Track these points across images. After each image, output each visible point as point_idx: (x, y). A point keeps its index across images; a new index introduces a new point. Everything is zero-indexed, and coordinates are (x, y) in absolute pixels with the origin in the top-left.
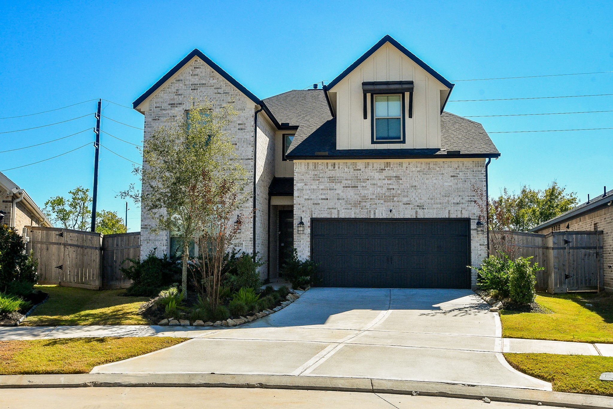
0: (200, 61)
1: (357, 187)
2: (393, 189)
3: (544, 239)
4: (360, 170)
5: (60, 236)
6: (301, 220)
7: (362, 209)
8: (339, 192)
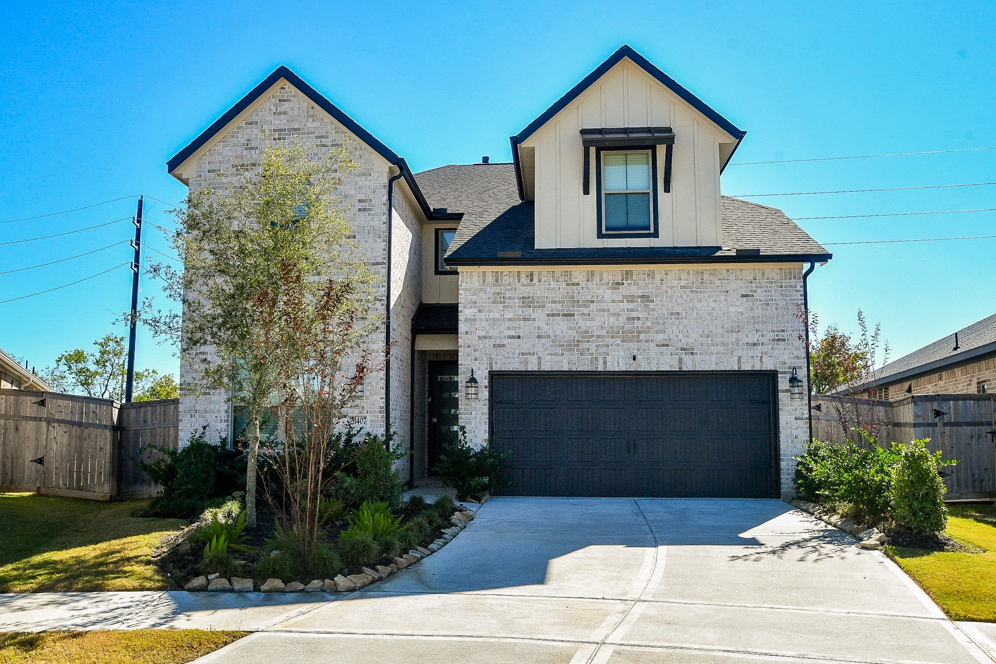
0: (290, 89)
1: (573, 315)
2: (638, 319)
3: (890, 409)
4: (578, 284)
5: (40, 405)
6: (472, 375)
7: (582, 354)
8: (541, 323)
